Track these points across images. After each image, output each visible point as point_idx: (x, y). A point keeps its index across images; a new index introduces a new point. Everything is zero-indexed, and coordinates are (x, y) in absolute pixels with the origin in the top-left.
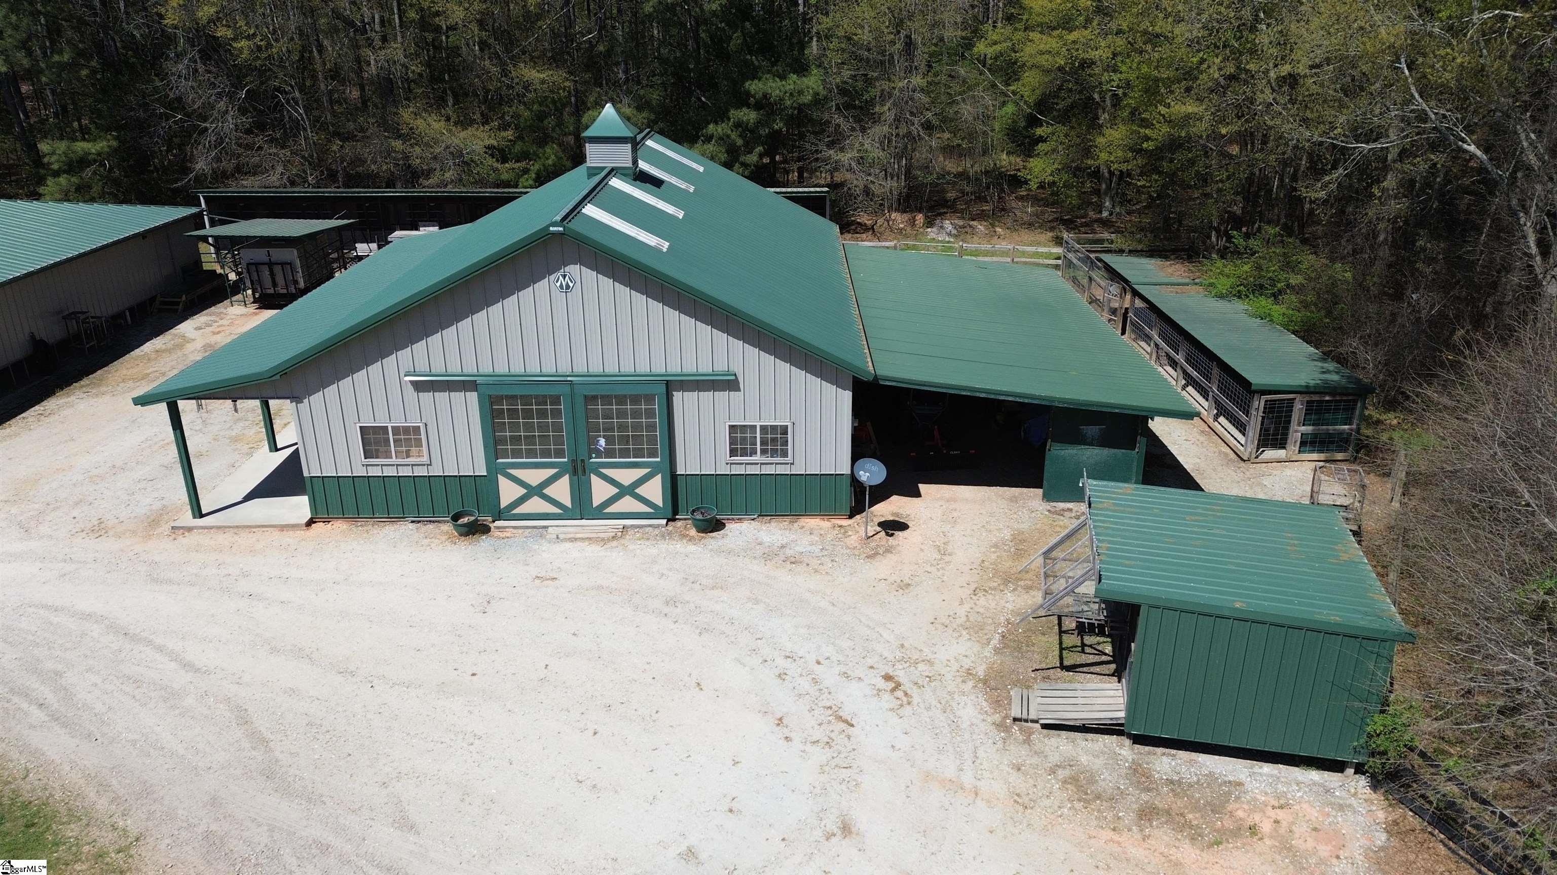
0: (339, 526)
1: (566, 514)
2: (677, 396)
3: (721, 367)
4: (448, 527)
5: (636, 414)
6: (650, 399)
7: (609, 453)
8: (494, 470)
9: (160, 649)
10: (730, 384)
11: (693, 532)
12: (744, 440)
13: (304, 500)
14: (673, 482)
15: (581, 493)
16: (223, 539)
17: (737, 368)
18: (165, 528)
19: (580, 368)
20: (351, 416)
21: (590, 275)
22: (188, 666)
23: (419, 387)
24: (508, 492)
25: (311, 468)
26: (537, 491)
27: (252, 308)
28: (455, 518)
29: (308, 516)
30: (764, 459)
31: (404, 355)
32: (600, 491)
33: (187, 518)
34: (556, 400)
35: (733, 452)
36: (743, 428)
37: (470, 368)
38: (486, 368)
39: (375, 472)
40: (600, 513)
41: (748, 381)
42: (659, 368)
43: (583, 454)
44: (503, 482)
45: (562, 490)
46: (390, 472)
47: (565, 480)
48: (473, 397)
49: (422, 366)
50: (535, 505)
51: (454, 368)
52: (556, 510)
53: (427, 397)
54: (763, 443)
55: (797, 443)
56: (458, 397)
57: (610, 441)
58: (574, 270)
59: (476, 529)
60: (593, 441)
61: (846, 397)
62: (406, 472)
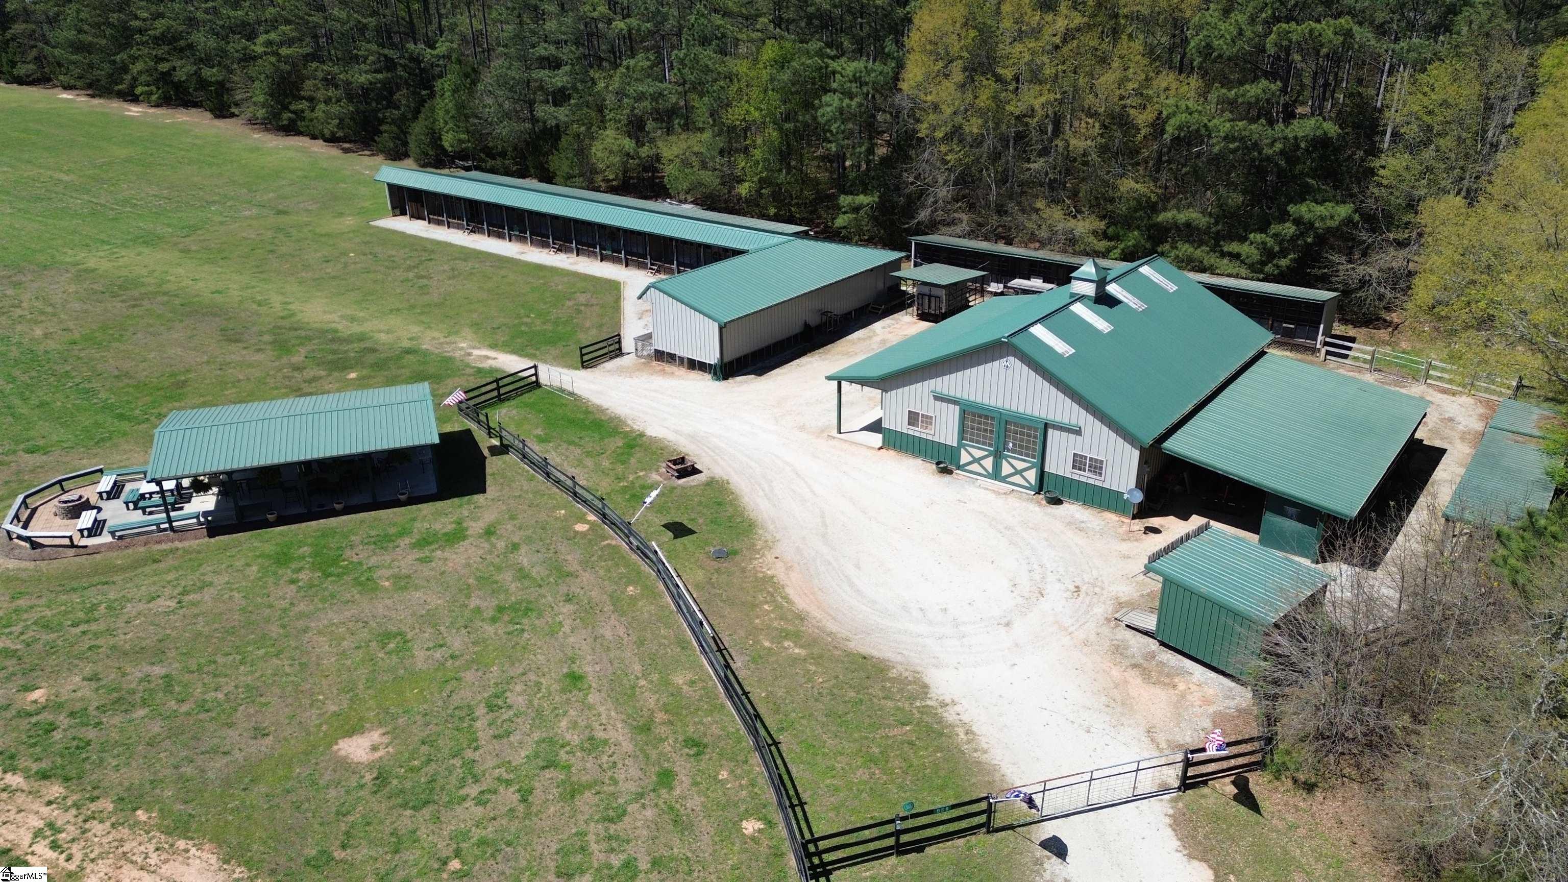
0: (892, 453)
1: (989, 476)
2: (1050, 431)
3: (1074, 422)
4: (934, 466)
5: (1029, 435)
6: (1036, 430)
7: (1013, 451)
8: (960, 446)
9: (806, 482)
10: (1078, 432)
11: (1044, 502)
12: (1081, 462)
13: (880, 436)
14: (1042, 474)
15: (997, 467)
16: (845, 446)
17: (1081, 424)
18: (825, 435)
19: (1007, 407)
20: (906, 404)
21: (1018, 363)
22: (813, 492)
23: (936, 398)
24: (965, 458)
25: (885, 425)
26: (977, 461)
27: (915, 319)
28: (938, 464)
29: (880, 445)
30: (1091, 475)
31: (932, 381)
32: (1006, 469)
33: (834, 432)
34: (993, 419)
35: (1074, 467)
36: (1081, 456)
37: (959, 395)
38: (965, 397)
39: (911, 433)
40: (1003, 480)
41: (1087, 432)
42: (1043, 415)
43: (1001, 449)
44: (963, 452)
45: (989, 463)
46: (917, 434)
47: (991, 459)
48: (957, 408)
49: (939, 390)
50: (975, 467)
51: (952, 393)
52: (985, 473)
53: (938, 403)
54: (1090, 466)
55: (1108, 470)
56: (951, 406)
57: (1014, 445)
58: (1011, 359)
59: (946, 471)
60: (1006, 443)
61: (1136, 454)
62: (923, 436)
